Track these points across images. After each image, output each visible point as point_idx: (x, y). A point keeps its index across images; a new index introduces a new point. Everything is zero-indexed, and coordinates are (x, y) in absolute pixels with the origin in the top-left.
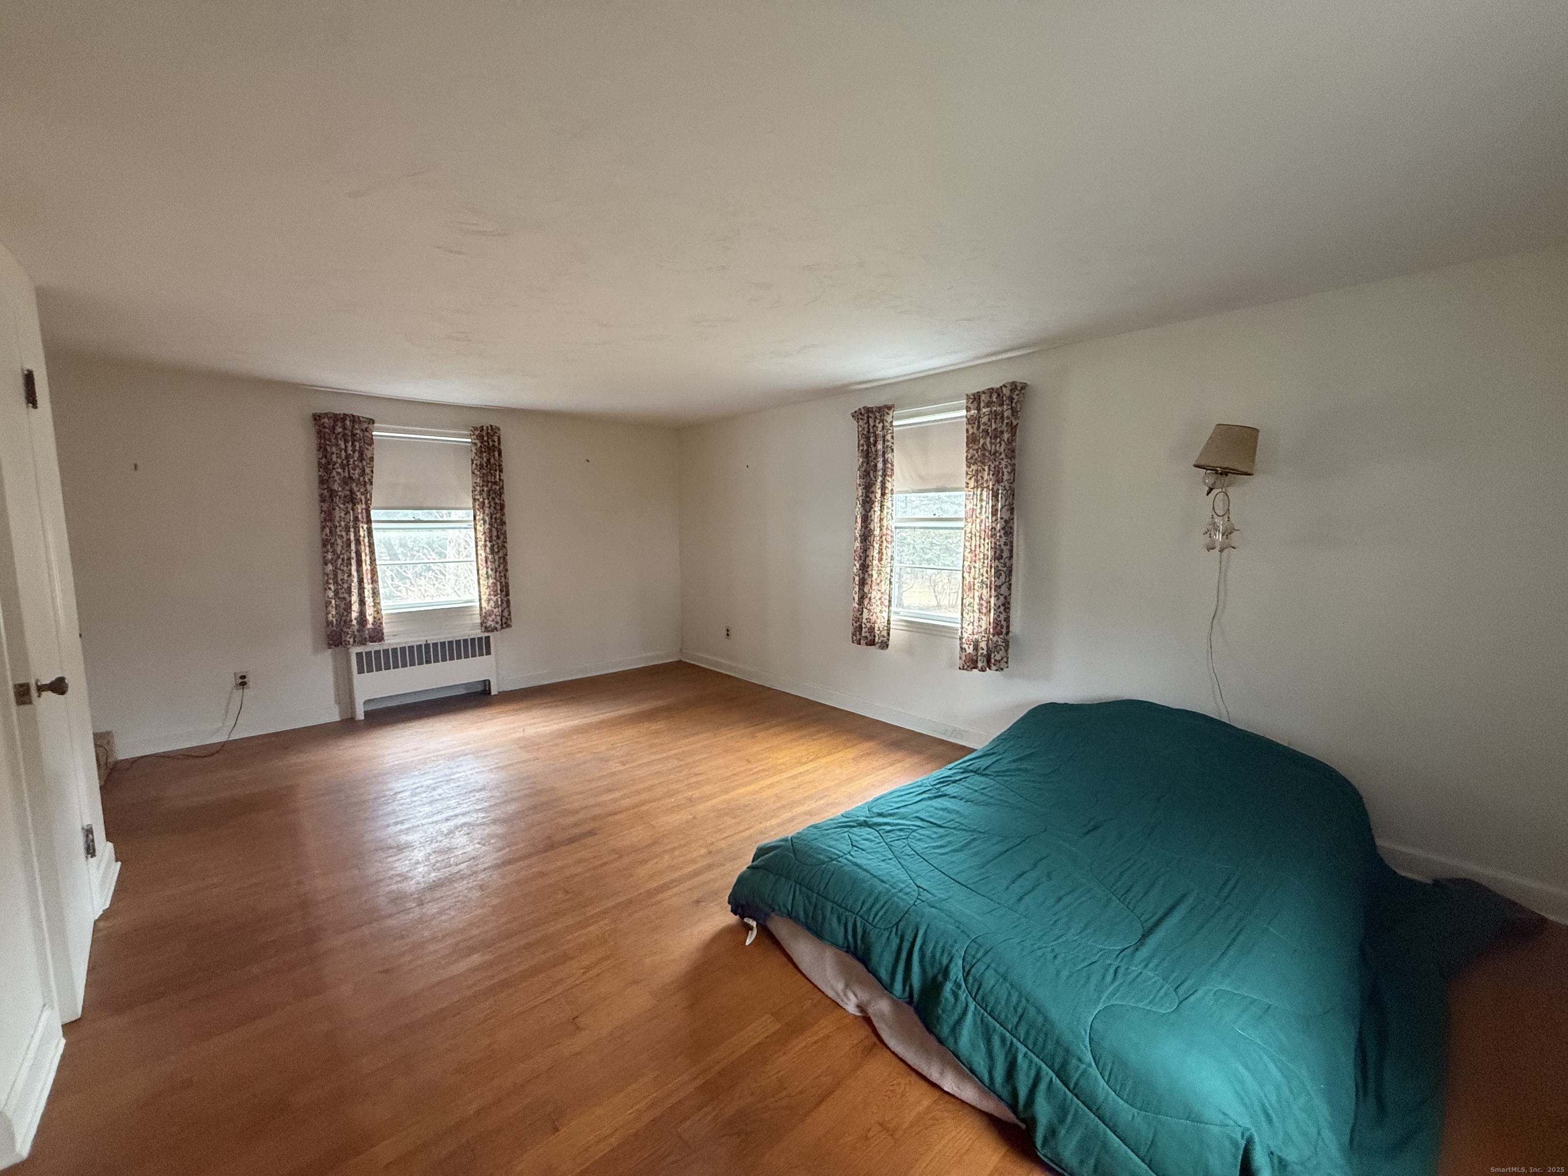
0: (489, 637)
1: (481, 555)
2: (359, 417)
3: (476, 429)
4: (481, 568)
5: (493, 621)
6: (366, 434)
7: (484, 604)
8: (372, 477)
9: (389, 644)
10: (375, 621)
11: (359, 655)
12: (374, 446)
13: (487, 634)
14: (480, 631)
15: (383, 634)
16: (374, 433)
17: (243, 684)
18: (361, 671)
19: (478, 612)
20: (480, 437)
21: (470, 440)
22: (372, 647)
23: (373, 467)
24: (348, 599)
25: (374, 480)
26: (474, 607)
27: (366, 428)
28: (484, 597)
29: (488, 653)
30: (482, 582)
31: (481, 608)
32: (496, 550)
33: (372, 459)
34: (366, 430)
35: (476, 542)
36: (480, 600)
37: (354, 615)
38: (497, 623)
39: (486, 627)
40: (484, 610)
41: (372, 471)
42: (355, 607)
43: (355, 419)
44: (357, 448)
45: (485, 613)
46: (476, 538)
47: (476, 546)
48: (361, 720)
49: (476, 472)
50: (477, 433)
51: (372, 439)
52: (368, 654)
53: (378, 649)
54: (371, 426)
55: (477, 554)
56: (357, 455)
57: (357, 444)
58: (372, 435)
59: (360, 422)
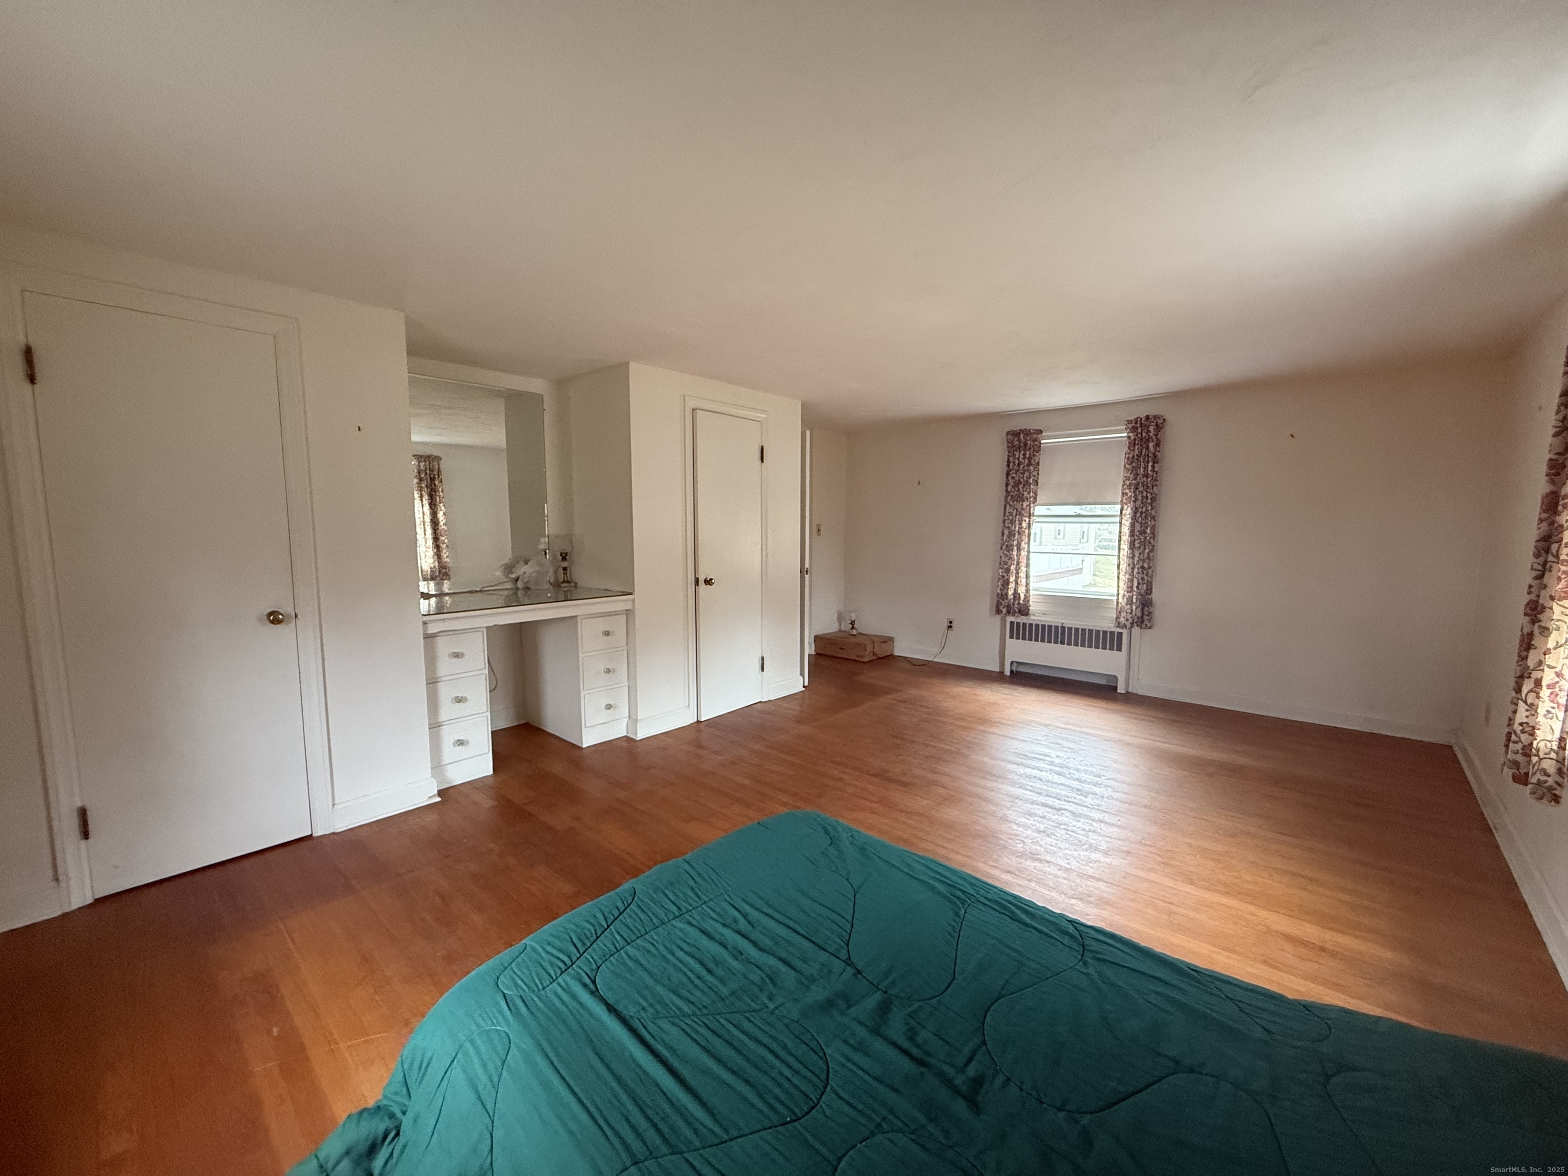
0: (1121, 633)
1: (1123, 549)
2: (1030, 430)
3: (1129, 422)
4: (1122, 562)
5: (1124, 617)
6: (1036, 443)
7: (1121, 600)
8: (1038, 478)
9: (1034, 620)
10: (1025, 599)
11: (1012, 623)
12: (1041, 452)
13: (1119, 630)
14: (1113, 625)
15: (1029, 610)
16: (1042, 442)
17: (950, 627)
18: (1011, 637)
19: (1115, 607)
20: (1134, 429)
21: (1126, 435)
22: (1022, 619)
23: (1038, 471)
24: (1006, 577)
25: (1039, 481)
26: (1112, 601)
27: (1036, 438)
28: (1121, 592)
29: (1119, 649)
30: (1121, 576)
31: (1118, 602)
32: (1137, 545)
33: (1038, 463)
34: (1035, 440)
35: (1120, 537)
36: (1118, 594)
37: (1011, 592)
38: (1127, 620)
39: (1119, 623)
40: (1120, 606)
41: (1038, 474)
42: (1012, 586)
43: (1027, 433)
44: (1027, 456)
45: (1121, 608)
46: (1120, 532)
47: (1120, 541)
48: (1006, 675)
49: (1127, 466)
50: (1130, 426)
51: (1040, 447)
52: (1018, 624)
53: (1025, 621)
54: (1039, 436)
55: (1119, 549)
56: (1027, 461)
57: (1028, 453)
58: (1041, 444)
59: (1031, 434)
